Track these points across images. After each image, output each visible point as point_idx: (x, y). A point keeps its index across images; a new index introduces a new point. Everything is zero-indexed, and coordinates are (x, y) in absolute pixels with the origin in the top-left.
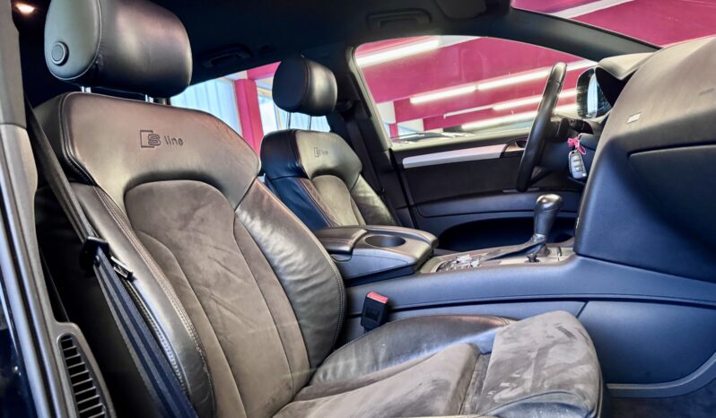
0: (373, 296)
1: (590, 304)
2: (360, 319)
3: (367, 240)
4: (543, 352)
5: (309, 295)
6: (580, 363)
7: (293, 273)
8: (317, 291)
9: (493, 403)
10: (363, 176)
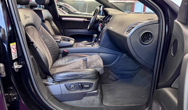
0: (64, 50)
1: (100, 53)
2: (62, 54)
3: (63, 39)
4: (96, 61)
5: (53, 50)
6: (101, 62)
7: (50, 46)
8: (54, 49)
9: (91, 67)
10: (53, 21)
